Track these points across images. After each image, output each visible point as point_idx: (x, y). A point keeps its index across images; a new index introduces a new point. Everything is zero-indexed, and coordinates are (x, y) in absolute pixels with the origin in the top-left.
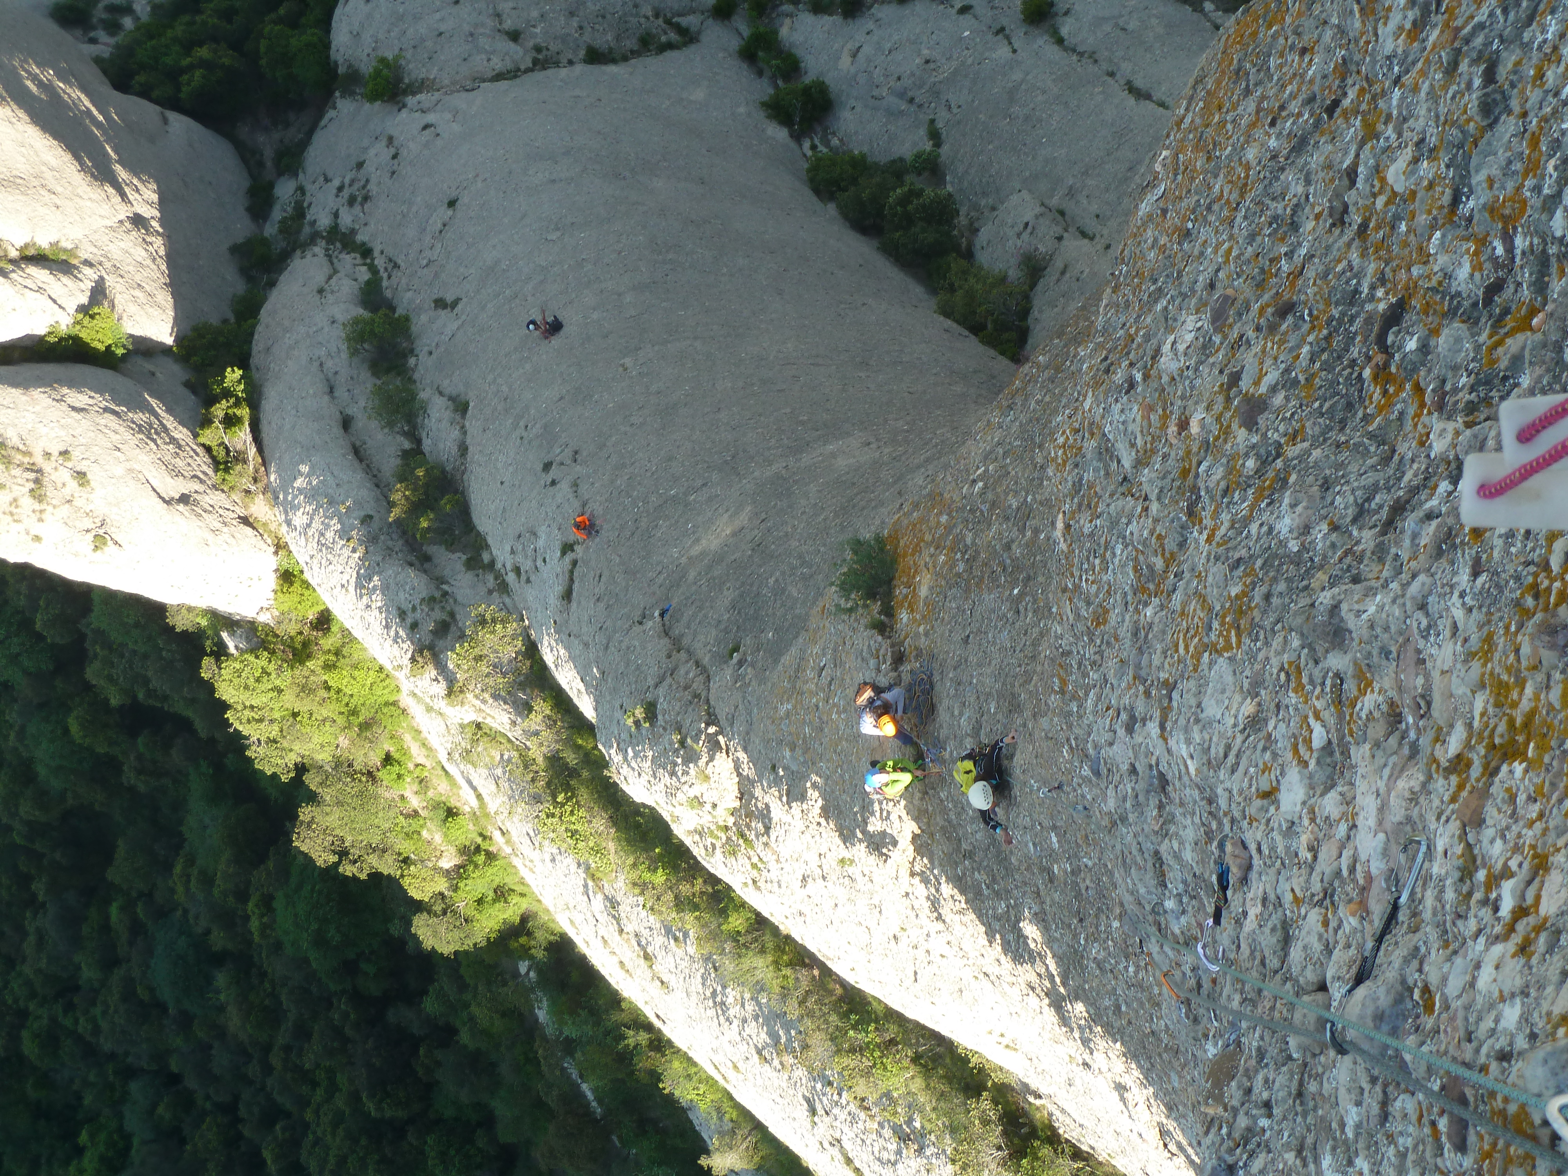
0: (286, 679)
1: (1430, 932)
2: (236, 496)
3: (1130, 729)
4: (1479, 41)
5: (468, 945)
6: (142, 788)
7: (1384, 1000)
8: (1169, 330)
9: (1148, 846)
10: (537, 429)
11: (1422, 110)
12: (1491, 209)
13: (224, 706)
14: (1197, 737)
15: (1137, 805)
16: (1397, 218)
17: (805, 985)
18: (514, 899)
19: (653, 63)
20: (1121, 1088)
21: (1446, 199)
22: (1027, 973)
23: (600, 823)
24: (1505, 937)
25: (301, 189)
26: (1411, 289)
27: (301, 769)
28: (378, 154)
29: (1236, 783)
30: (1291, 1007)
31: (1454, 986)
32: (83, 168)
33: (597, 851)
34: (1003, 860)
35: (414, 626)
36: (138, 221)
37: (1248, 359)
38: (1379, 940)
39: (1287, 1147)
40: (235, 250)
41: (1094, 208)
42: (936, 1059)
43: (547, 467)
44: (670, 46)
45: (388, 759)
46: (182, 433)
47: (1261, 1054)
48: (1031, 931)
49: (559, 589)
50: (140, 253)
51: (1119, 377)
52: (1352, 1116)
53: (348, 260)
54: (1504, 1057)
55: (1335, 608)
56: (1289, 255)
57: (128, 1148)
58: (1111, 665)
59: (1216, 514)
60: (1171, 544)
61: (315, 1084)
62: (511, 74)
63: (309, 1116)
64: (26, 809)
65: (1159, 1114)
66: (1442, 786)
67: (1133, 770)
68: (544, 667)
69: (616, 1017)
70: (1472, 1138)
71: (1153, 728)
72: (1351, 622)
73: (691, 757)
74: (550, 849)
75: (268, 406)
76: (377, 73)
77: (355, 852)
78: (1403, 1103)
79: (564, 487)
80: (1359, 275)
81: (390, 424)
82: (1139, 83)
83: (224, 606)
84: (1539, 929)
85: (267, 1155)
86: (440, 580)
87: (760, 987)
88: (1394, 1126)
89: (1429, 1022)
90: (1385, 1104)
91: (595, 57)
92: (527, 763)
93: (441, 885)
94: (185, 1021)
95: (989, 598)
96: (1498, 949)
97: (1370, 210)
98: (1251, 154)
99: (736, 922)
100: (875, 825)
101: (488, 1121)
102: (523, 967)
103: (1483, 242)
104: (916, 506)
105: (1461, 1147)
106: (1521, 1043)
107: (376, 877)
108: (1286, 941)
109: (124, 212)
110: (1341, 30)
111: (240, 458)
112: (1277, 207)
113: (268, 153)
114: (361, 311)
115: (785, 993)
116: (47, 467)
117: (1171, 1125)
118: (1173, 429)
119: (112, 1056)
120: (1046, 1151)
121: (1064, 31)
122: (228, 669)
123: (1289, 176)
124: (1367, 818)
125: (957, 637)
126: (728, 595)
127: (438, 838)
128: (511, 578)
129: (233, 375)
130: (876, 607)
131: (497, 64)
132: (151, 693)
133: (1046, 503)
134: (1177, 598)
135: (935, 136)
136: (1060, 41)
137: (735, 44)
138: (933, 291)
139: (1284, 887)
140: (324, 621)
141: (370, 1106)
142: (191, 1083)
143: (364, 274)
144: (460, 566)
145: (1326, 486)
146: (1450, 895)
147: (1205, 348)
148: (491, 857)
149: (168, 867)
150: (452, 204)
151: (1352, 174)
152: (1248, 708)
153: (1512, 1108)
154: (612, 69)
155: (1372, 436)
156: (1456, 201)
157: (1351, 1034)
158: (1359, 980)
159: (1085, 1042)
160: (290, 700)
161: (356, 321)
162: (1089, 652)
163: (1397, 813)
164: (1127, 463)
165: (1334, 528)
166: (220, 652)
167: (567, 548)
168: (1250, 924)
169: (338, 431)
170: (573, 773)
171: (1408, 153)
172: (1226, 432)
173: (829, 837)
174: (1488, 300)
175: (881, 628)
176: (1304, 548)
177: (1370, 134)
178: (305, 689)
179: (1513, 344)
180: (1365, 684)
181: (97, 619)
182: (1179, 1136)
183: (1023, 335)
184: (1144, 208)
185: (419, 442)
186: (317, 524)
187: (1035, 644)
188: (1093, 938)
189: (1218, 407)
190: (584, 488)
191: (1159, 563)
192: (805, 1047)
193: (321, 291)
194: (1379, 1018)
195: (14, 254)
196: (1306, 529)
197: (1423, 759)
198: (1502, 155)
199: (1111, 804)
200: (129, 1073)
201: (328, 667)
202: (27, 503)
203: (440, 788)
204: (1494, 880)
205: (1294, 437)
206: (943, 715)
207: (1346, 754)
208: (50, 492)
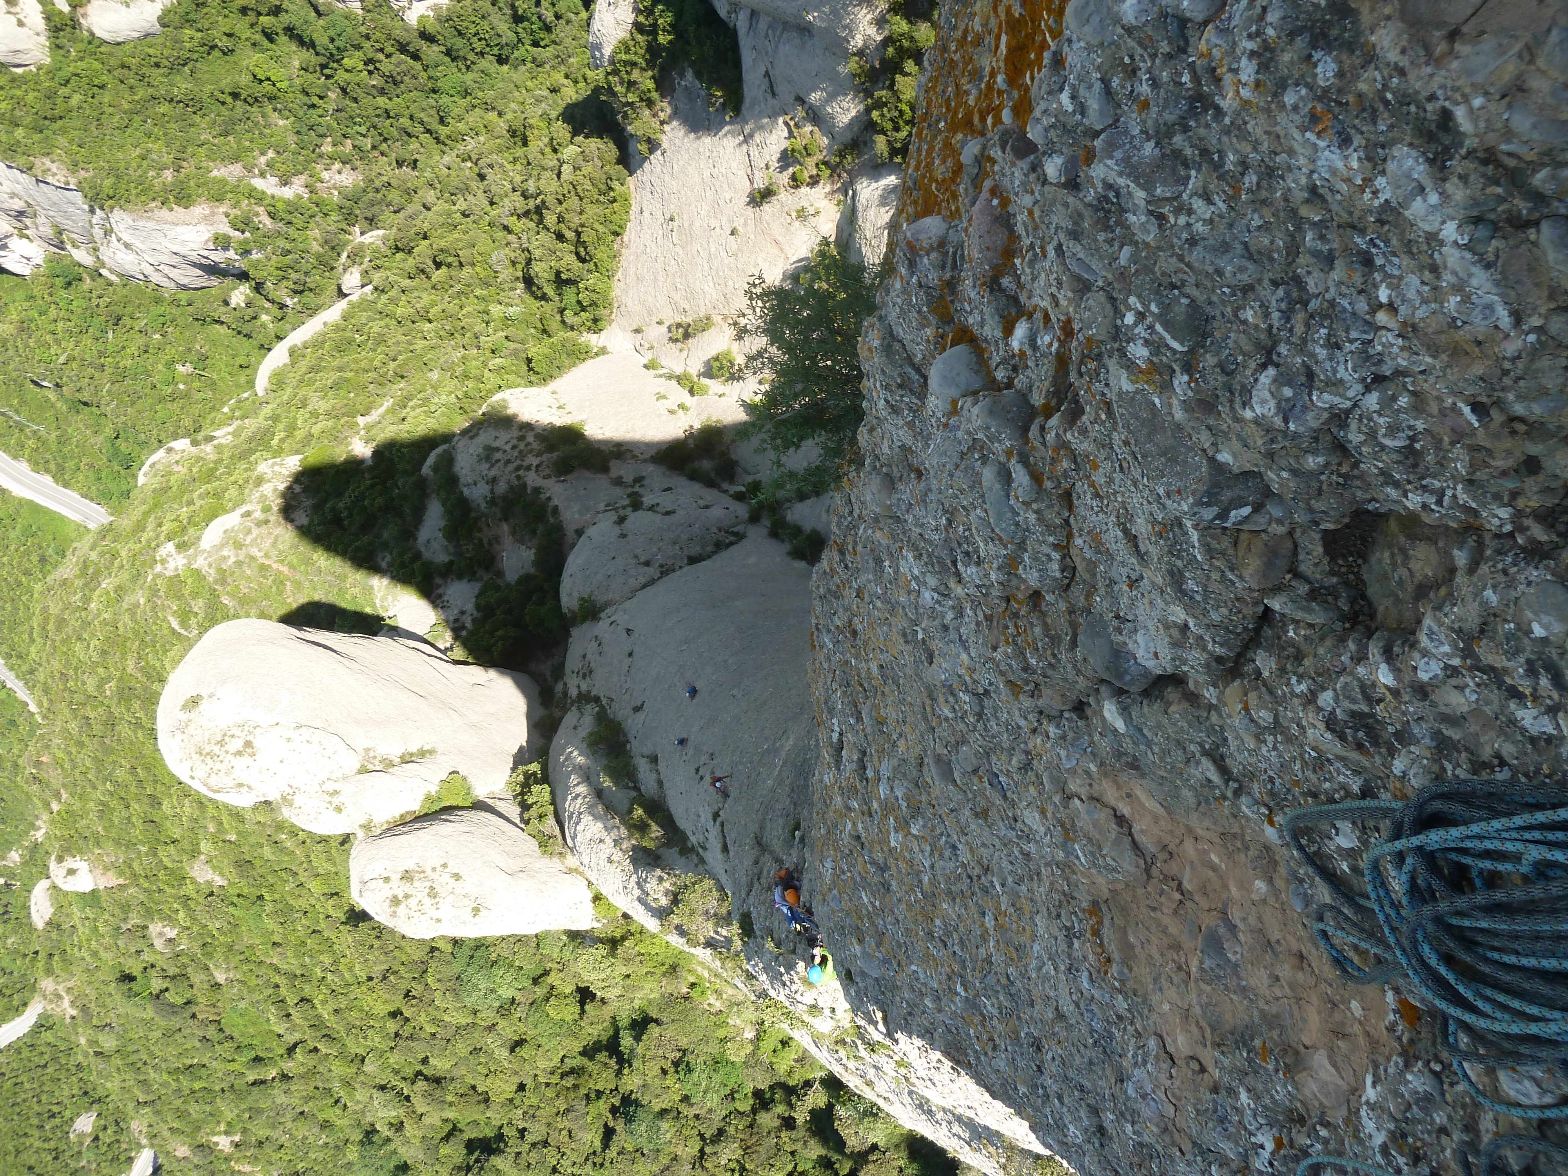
2: (556, 858)
19: (725, 555)
25: (564, 683)
28: (591, 649)
40: (535, 725)
44: (732, 544)
45: (693, 985)
46: (515, 832)
49: (721, 847)
53: (588, 708)
62: (652, 582)
76: (581, 606)
81: (623, 786)
91: (693, 560)
111: (552, 835)
114: (596, 729)
116: (435, 876)
128: (701, 851)
131: (642, 580)
137: (765, 531)
143: (597, 711)
144: (677, 856)
150: (631, 655)
154: (704, 564)
161: (591, 734)
167: (716, 816)
169: (595, 799)
178: (628, 959)
185: (639, 790)
193: (575, 728)
195: (397, 760)
201: (637, 942)
202: (428, 901)
208: (440, 891)
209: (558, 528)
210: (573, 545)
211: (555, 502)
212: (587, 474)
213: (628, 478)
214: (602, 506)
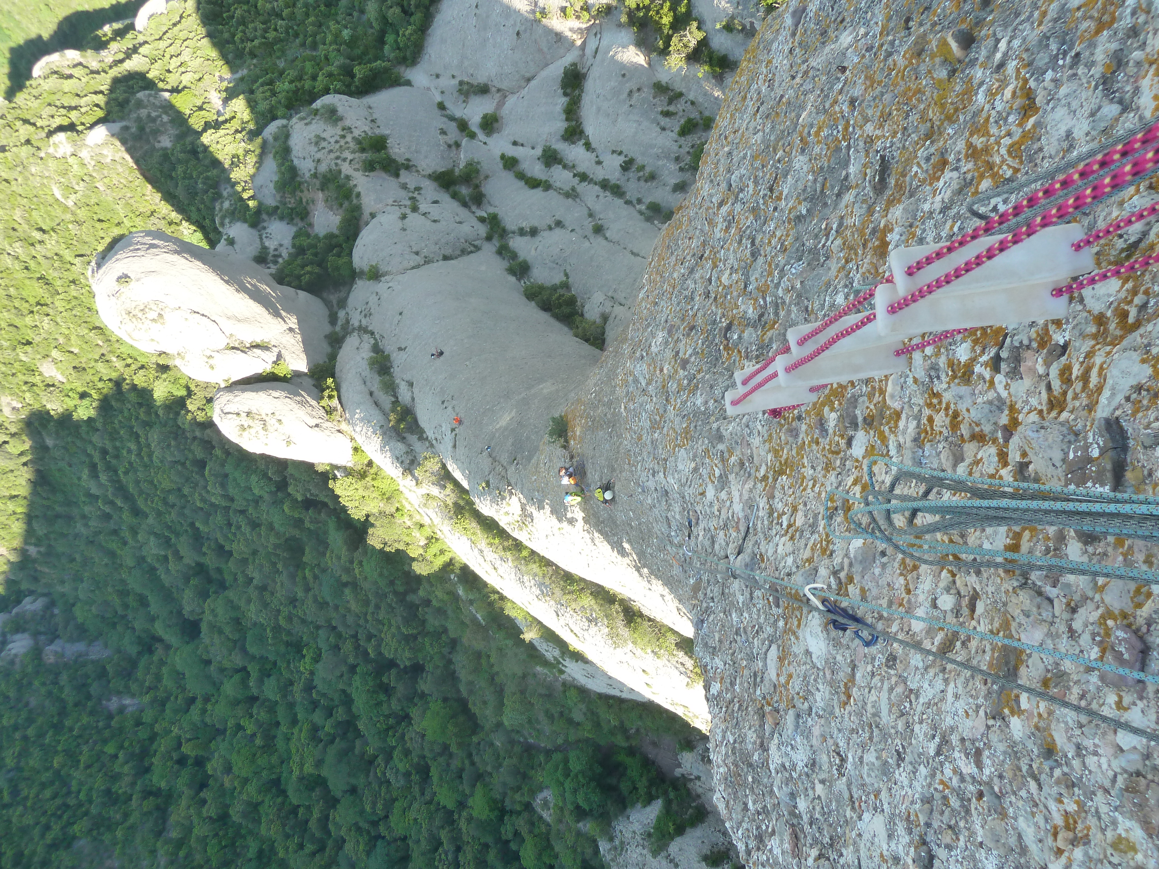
0: (360, 485)
1: (762, 536)
2: (335, 423)
3: (654, 476)
4: (748, 232)
5: (432, 571)
6: (312, 528)
7: (748, 560)
8: (654, 337)
9: (664, 515)
10: (438, 390)
11: (731, 257)
12: (758, 288)
13: (339, 497)
14: (676, 476)
15: (658, 501)
16: (727, 294)
17: (551, 572)
18: (446, 553)
19: (465, 259)
20: (662, 596)
21: (742, 286)
22: (626, 560)
23: (474, 524)
24: (785, 534)
25: (347, 313)
26: (734, 318)
27: (368, 516)
28: (373, 299)
29: (691, 491)
30: (717, 565)
31: (770, 553)
32: (270, 313)
33: (474, 534)
34: (614, 523)
35: (402, 462)
36: (291, 330)
37: (681, 346)
38: (744, 540)
39: (720, 612)
40: (326, 337)
41: (624, 295)
42: (598, 593)
43: (443, 402)
44: (472, 252)
45: (398, 509)
46: (314, 403)
47: (708, 581)
48: (626, 546)
49: (451, 444)
50: (293, 341)
51: (638, 354)
52: (741, 599)
53: (366, 337)
54: (789, 575)
55: (719, 428)
56: (692, 309)
57: (321, 653)
58: (645, 454)
59: (675, 400)
60: (661, 411)
61: (384, 625)
62: (417, 267)
63: (383, 635)
64: (273, 540)
65: (676, 603)
66: (760, 486)
67: (656, 489)
68: (449, 472)
69: (486, 590)
70: (781, 603)
71: (661, 474)
72: (724, 433)
73: (503, 498)
74: (457, 535)
75: (343, 390)
76: (370, 270)
77: (389, 543)
78: (757, 593)
79: (450, 408)
80: (716, 314)
81: (387, 393)
82: (635, 251)
83: (335, 462)
84: (796, 531)
85: (370, 651)
86: (410, 445)
87: (535, 575)
88: (755, 601)
89: (763, 566)
90: (751, 594)
91: (446, 258)
92: (446, 506)
93: (421, 551)
94: (336, 608)
95: (601, 433)
96: (783, 539)
97: (717, 291)
98: (675, 275)
99: (525, 553)
100: (569, 515)
101: (445, 631)
102: (452, 577)
103: (756, 300)
104: (572, 404)
105: (778, 606)
106: (794, 569)
107: (398, 551)
108: (713, 543)
109: (286, 327)
110: (702, 230)
111: (335, 409)
112: (686, 293)
113: (335, 302)
114: (372, 354)
115: (544, 576)
116: (267, 419)
117: (681, 606)
118: (658, 372)
119: (312, 622)
120: (639, 620)
121: (607, 235)
122: (338, 483)
123: (689, 282)
124: (736, 499)
125: (591, 448)
126: (511, 441)
127: (418, 535)
128: (434, 442)
129: (330, 381)
130: (562, 440)
131: (412, 264)
132: (311, 495)
133: (617, 399)
134: (665, 429)
135: (566, 275)
136: (606, 239)
137: (494, 249)
138: (571, 329)
139: (711, 525)
140: (370, 464)
141: (404, 630)
142: (340, 628)
143: (372, 341)
144: (416, 440)
145: (711, 387)
146: (766, 522)
147: (667, 343)
148: (437, 539)
149: (324, 554)
150: (401, 314)
151: (710, 280)
152: (693, 465)
153: (793, 592)
154: (452, 262)
155: (725, 369)
156: (746, 287)
157: (738, 572)
158: (739, 554)
159: (649, 582)
160: (361, 492)
161: (371, 358)
162: (637, 450)
163: (746, 496)
164: (644, 384)
165: (716, 401)
166: (335, 478)
167: (453, 430)
168: (701, 538)
169: (368, 397)
170: (463, 508)
171: (728, 271)
172: (676, 371)
173: (554, 519)
174: (760, 320)
175: (565, 447)
176: (706, 409)
177: (715, 266)
178: (366, 488)
179: (769, 334)
180: (731, 454)
181: (290, 470)
182: (684, 610)
183: (603, 341)
184: (641, 296)
185: (397, 398)
186: (364, 430)
187: (618, 447)
188: (648, 546)
189: (673, 363)
190: (457, 408)
191: (658, 418)
192: (553, 594)
193: (358, 348)
194: (746, 565)
195: (248, 345)
196: (706, 402)
197: (753, 477)
198: (760, 270)
199: (649, 501)
200: (318, 628)
201: (373, 479)
202: (262, 432)
203: (417, 518)
204: (780, 516)
205: (699, 372)
206: (589, 475)
207: (727, 478)
208: (269, 427)
209: (358, 208)
210: (367, 224)
211: (359, 189)
212: (383, 175)
213: (412, 186)
214: (390, 202)
